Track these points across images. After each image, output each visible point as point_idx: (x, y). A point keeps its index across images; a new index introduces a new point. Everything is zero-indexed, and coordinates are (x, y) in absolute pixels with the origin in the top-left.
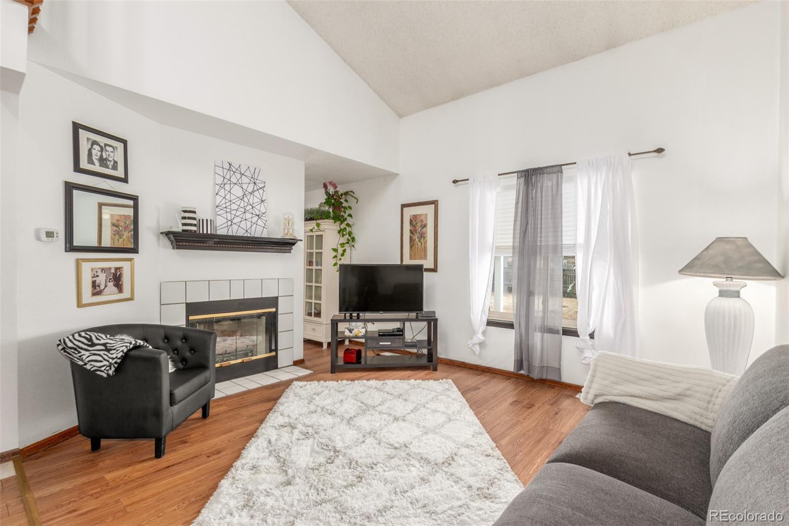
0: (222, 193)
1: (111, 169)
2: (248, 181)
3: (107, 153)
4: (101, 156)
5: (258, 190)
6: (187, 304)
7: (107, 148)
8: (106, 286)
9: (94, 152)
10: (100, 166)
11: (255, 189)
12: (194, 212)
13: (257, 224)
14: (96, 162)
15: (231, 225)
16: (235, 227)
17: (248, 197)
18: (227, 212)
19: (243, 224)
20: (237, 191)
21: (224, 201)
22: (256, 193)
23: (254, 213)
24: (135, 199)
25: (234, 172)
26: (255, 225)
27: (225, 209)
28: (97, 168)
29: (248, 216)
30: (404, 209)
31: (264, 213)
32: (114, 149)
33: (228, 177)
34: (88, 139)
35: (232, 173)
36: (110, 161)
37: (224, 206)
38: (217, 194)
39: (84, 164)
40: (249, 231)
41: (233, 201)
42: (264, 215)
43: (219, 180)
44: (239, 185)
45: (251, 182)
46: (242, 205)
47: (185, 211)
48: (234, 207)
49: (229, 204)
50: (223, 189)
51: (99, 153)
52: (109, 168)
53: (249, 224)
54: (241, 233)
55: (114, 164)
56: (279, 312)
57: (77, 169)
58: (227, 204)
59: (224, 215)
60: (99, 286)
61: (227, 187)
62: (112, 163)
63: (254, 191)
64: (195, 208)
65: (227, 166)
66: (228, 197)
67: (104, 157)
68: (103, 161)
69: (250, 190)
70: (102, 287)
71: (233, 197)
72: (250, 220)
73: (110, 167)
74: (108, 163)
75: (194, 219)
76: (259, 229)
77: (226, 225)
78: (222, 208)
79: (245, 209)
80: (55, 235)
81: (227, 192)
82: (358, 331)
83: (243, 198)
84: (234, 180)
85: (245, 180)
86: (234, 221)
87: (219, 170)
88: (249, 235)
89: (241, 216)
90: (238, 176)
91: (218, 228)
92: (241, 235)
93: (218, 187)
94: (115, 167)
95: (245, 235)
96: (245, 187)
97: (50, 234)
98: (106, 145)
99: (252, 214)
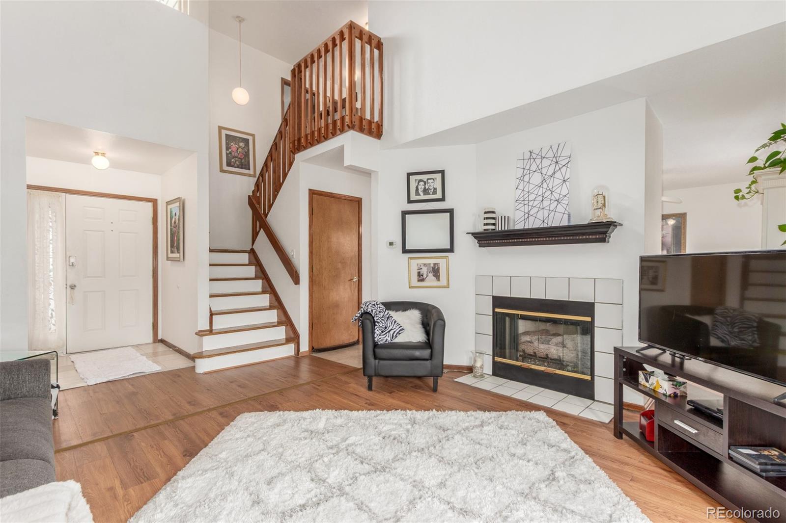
0: (521, 187)
1: (432, 194)
2: (549, 162)
3: (429, 184)
4: (425, 188)
5: (560, 169)
6: (493, 297)
7: (429, 181)
8: (427, 276)
9: (419, 187)
10: (424, 195)
11: (557, 168)
13: (549, 210)
14: (421, 193)
15: (528, 217)
16: (531, 219)
17: (548, 182)
18: (524, 205)
19: (540, 215)
20: (537, 179)
21: (522, 194)
22: (558, 175)
23: (553, 198)
24: (451, 212)
25: (534, 159)
26: (553, 212)
27: (523, 202)
28: (422, 197)
29: (546, 203)
31: (565, 196)
32: (434, 180)
33: (528, 167)
34: (416, 180)
35: (532, 160)
36: (431, 189)
37: (522, 199)
38: (517, 188)
39: (413, 197)
40: (546, 221)
41: (531, 192)
42: (565, 198)
43: (520, 173)
44: (539, 171)
45: (553, 162)
46: (540, 193)
47: (486, 213)
48: (532, 197)
49: (527, 195)
50: (523, 181)
51: (423, 187)
52: (430, 194)
53: (546, 213)
54: (538, 224)
55: (434, 190)
56: (596, 324)
57: (410, 201)
59: (522, 209)
60: (422, 276)
61: (526, 178)
62: (432, 190)
63: (554, 173)
64: (495, 209)
65: (527, 156)
66: (526, 189)
67: (427, 188)
68: (426, 191)
69: (550, 172)
70: (425, 276)
71: (531, 187)
72: (548, 208)
73: (431, 193)
74: (430, 191)
75: (494, 218)
76: (558, 216)
77: (523, 219)
78: (520, 202)
79: (543, 197)
80: (394, 244)
81: (525, 183)
83: (542, 184)
84: (533, 168)
85: (546, 162)
86: (531, 213)
87: (520, 164)
88: (546, 226)
89: (538, 206)
90: (538, 161)
91: (516, 223)
92: (538, 227)
93: (518, 181)
94: (435, 192)
95: (542, 226)
96: (544, 171)
97: (391, 244)
98: (428, 179)
99: (551, 200)
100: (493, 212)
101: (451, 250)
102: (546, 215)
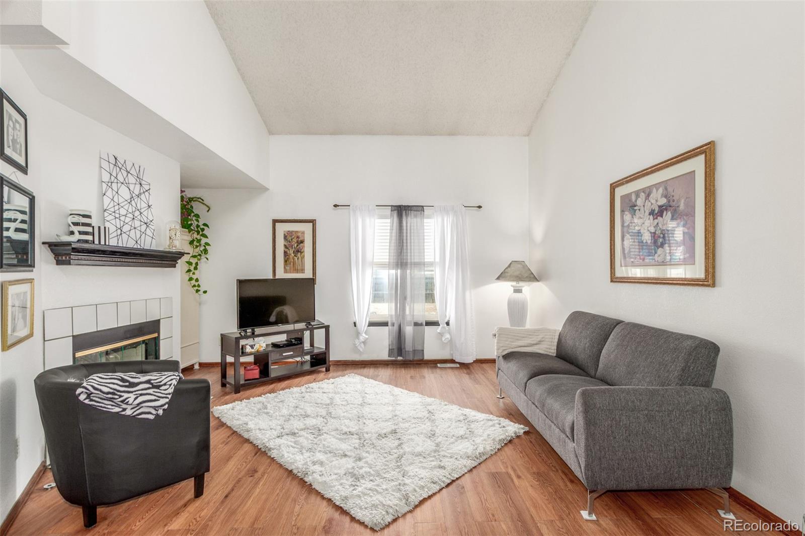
0: (110, 193)
1: (19, 154)
2: (134, 181)
3: (17, 132)
5: (144, 192)
6: (73, 336)
7: (17, 125)
9: (10, 130)
10: (13, 150)
11: (142, 191)
12: (89, 217)
13: (146, 234)
14: (11, 145)
15: (121, 234)
16: (125, 237)
17: (136, 200)
18: (116, 218)
19: (132, 234)
20: (124, 193)
21: (112, 205)
22: (143, 196)
23: (142, 220)
25: (120, 169)
26: (144, 234)
27: (113, 214)
29: (137, 223)
30: (277, 224)
31: (151, 221)
32: (20, 128)
33: (114, 174)
35: (118, 169)
36: (18, 143)
37: (112, 210)
38: (104, 194)
40: (139, 242)
41: (122, 205)
42: (152, 223)
43: (106, 177)
44: (126, 185)
45: (137, 182)
46: (130, 210)
48: (123, 212)
50: (110, 189)
51: (13, 133)
52: (17, 153)
53: (138, 234)
54: (131, 244)
55: (20, 148)
56: (161, 337)
58: (117, 208)
59: (113, 222)
60: (15, 319)
61: (114, 186)
62: (19, 146)
63: (140, 194)
64: (91, 212)
65: (112, 160)
66: (116, 199)
67: (15, 137)
68: (14, 143)
69: (137, 192)
71: (121, 200)
72: (139, 229)
73: (18, 151)
74: (17, 146)
76: (149, 240)
77: (115, 234)
78: (110, 213)
79: (134, 216)
81: (114, 193)
82: (260, 345)
83: (131, 201)
84: (120, 178)
85: (131, 179)
86: (124, 229)
87: (105, 165)
88: (139, 247)
89: (130, 223)
90: (125, 174)
92: (132, 247)
93: (104, 186)
95: (135, 247)
96: (131, 187)
98: (16, 121)
99: (141, 221)
102: (138, 236)
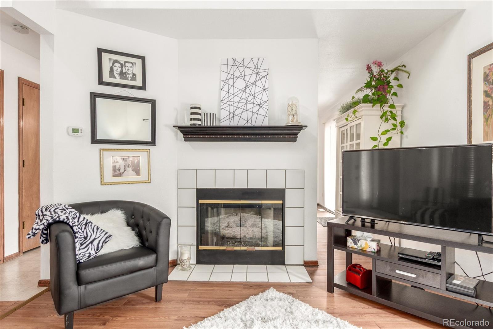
0: (226, 89)
1: (131, 80)
2: (251, 72)
3: (127, 68)
4: (122, 71)
5: (260, 79)
6: (197, 189)
7: (127, 64)
8: (125, 171)
9: (115, 69)
10: (120, 79)
11: (258, 78)
14: (117, 76)
15: (233, 116)
16: (237, 118)
17: (250, 88)
18: (229, 105)
19: (244, 115)
20: (240, 84)
21: (227, 96)
22: (259, 83)
23: (255, 102)
24: (153, 103)
25: (238, 67)
26: (256, 114)
27: (228, 103)
28: (118, 80)
29: (249, 106)
30: (473, 61)
31: (265, 102)
32: (133, 65)
33: (232, 72)
34: (110, 59)
35: (236, 67)
36: (129, 74)
37: (227, 100)
38: (221, 90)
39: (106, 78)
40: (250, 121)
41: (236, 94)
42: (266, 104)
43: (224, 76)
44: (242, 78)
45: (254, 72)
46: (244, 97)
47: (192, 108)
48: (236, 99)
49: (232, 97)
50: (227, 84)
51: (119, 69)
52: (128, 80)
53: (250, 114)
54: (242, 123)
55: (133, 76)
56: (287, 205)
57: (101, 82)
58: (230, 98)
59: (227, 109)
60: (119, 170)
61: (231, 82)
62: (131, 75)
63: (256, 81)
64: (201, 106)
65: (231, 62)
66: (231, 91)
67: (124, 71)
68: (122, 75)
69: (252, 80)
70: (122, 171)
71: (236, 90)
72: (251, 110)
73: (130, 79)
74: (128, 76)
75: (200, 114)
76: (260, 118)
77: (228, 117)
78: (225, 102)
79: (247, 100)
80: (80, 131)
81: (230, 86)
82: (366, 243)
83: (245, 89)
84: (237, 74)
85: (248, 71)
86: (236, 113)
87: (225, 68)
88: (250, 125)
89: (243, 107)
90: (241, 69)
91: (221, 121)
92: (243, 125)
93: (222, 83)
95: (246, 125)
96: (247, 78)
97: (75, 131)
98: (125, 62)
99: (254, 103)
100: (199, 108)
101: (153, 142)
102: (249, 116)
